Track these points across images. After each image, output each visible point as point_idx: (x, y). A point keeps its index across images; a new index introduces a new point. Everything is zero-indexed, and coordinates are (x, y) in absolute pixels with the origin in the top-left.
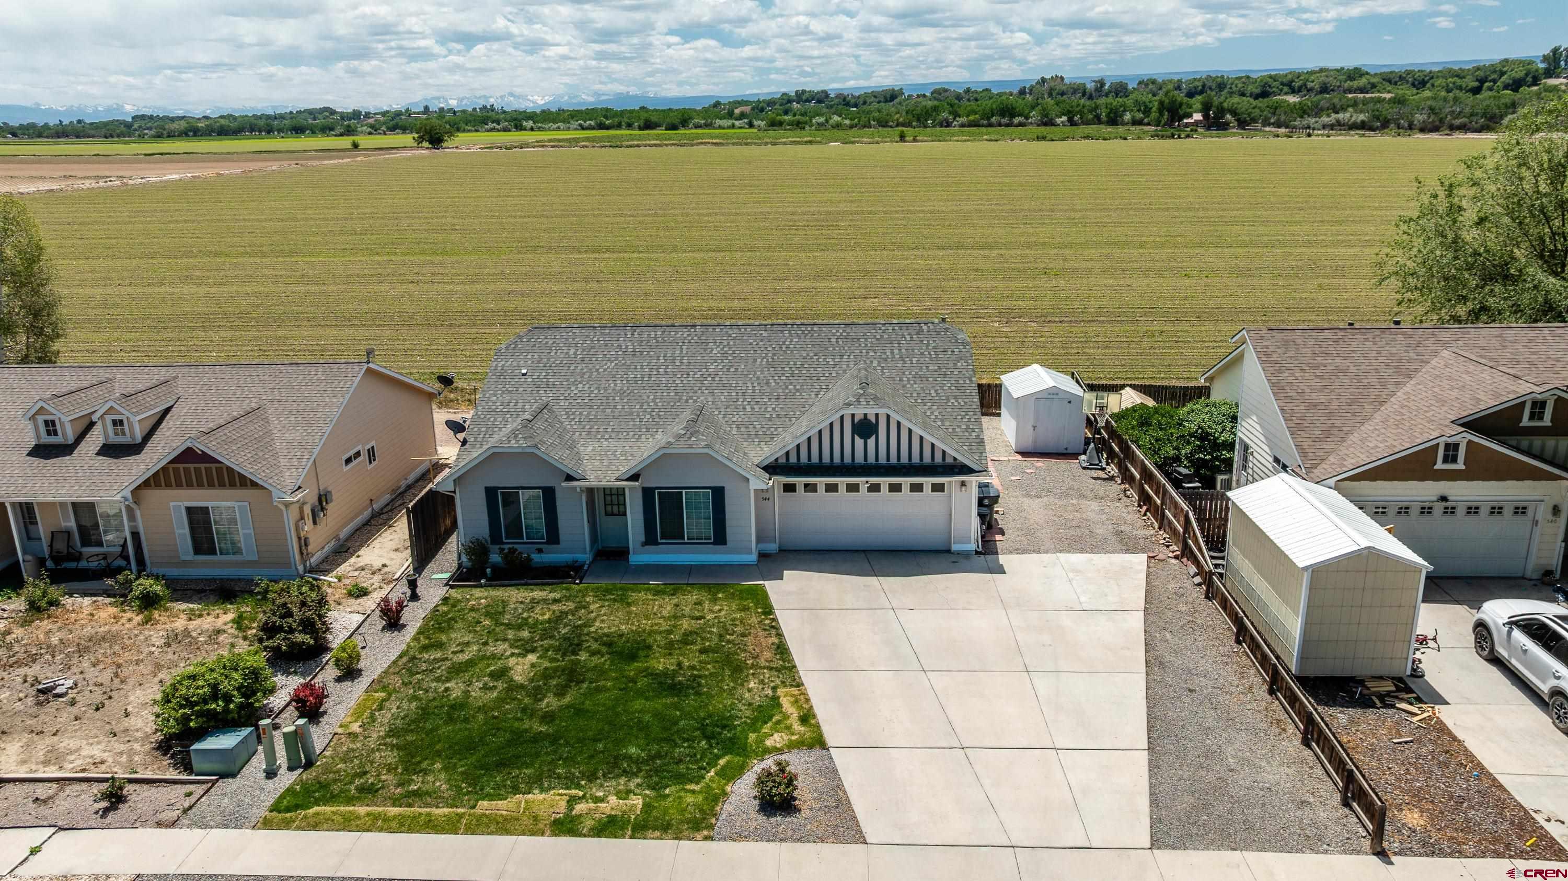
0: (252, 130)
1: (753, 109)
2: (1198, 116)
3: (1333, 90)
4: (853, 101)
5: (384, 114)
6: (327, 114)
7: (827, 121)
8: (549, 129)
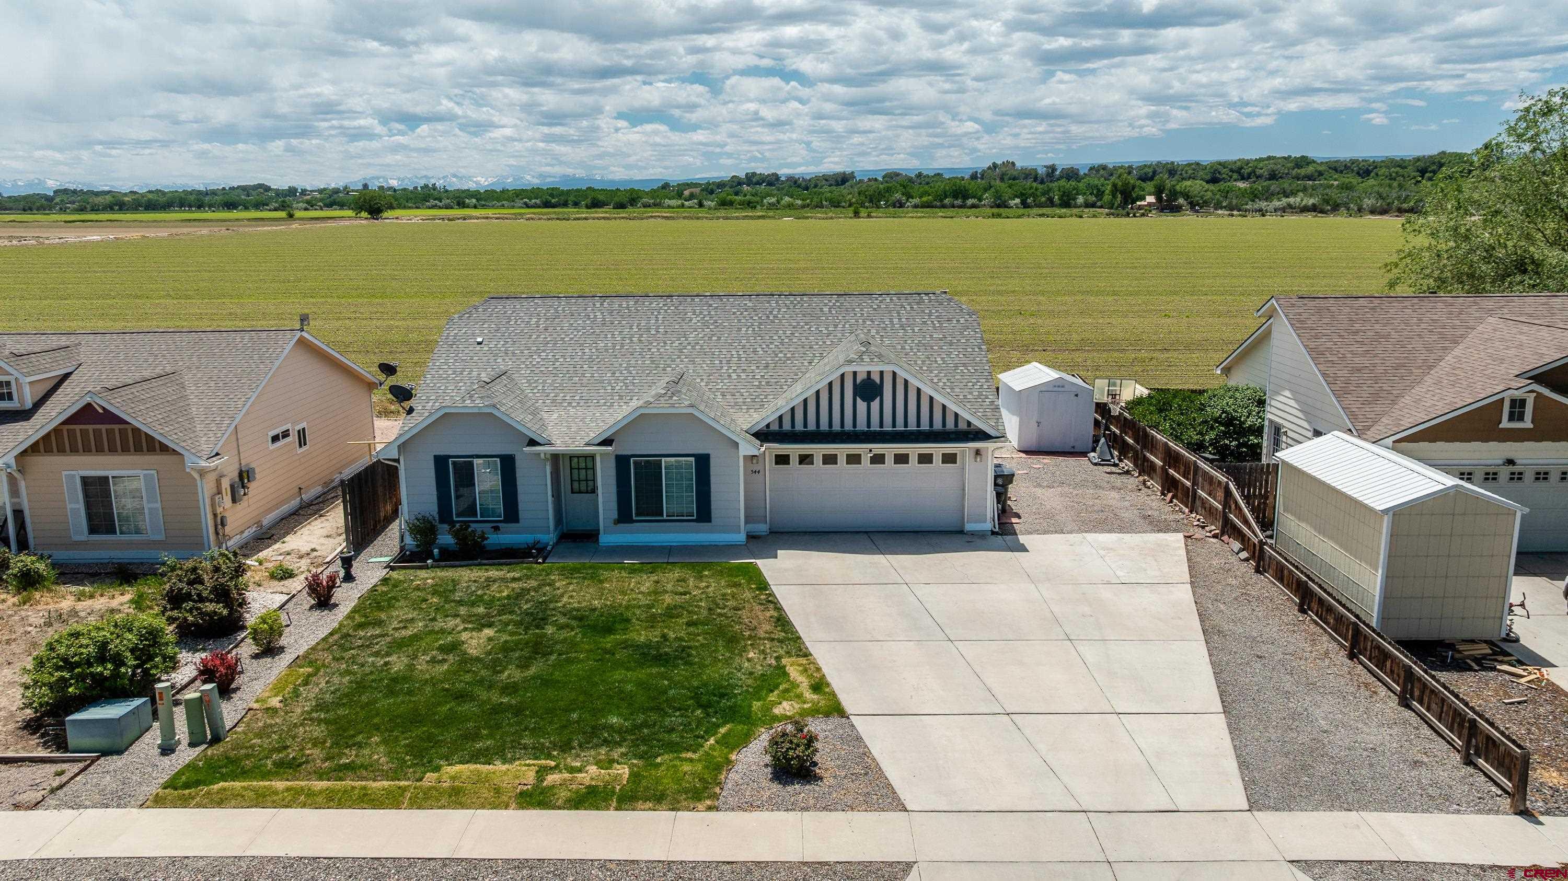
0: (181, 205)
1: (702, 190)
2: (1151, 199)
3: (1281, 177)
4: (803, 184)
5: (321, 191)
6: (262, 190)
7: (778, 202)
8: (493, 207)
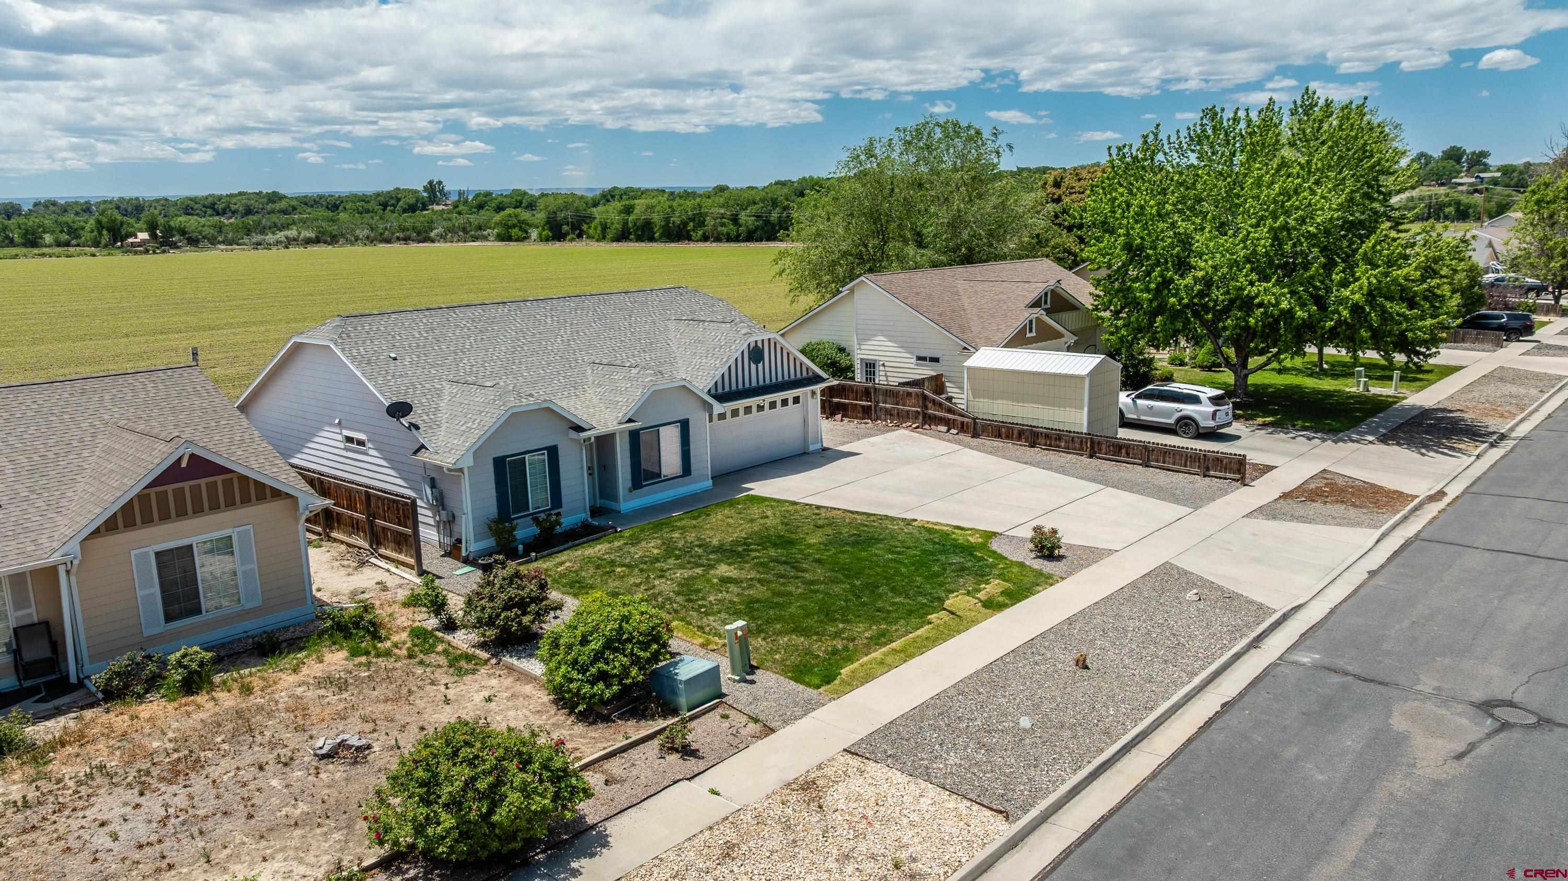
2: (143, 236)
3: (257, 212)
